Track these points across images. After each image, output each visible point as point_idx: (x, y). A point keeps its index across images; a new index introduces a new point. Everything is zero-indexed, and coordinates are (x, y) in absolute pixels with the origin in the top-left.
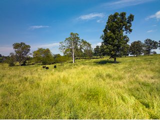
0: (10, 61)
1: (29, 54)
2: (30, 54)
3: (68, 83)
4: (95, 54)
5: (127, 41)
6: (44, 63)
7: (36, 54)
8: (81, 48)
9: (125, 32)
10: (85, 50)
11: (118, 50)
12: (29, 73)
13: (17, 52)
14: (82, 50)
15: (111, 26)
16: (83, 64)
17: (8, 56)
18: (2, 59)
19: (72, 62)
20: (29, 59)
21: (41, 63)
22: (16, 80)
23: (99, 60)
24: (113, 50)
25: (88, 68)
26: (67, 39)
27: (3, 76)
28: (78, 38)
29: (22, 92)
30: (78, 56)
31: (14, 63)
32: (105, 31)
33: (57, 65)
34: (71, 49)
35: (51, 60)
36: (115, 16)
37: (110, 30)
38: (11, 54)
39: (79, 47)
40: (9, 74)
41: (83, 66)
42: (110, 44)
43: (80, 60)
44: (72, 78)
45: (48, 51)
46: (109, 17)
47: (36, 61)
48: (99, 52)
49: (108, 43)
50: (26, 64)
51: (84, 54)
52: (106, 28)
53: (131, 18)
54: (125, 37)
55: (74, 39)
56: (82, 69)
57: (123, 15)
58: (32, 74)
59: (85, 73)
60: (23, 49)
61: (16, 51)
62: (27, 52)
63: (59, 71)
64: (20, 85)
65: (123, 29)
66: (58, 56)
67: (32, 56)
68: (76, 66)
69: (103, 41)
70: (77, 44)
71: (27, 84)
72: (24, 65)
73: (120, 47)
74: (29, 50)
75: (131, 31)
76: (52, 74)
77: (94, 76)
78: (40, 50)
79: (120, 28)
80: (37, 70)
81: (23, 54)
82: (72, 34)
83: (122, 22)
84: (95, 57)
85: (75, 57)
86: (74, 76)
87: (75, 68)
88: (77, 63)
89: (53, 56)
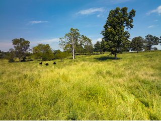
0: (10, 57)
1: (28, 49)
2: (30, 50)
3: (68, 80)
4: (95, 50)
5: (128, 37)
6: (45, 60)
7: (36, 50)
8: (81, 44)
9: (126, 27)
10: (85, 46)
11: (118, 46)
12: (29, 69)
13: (17, 48)
14: (82, 46)
15: (112, 21)
16: (84, 60)
17: (8, 52)
18: (2, 55)
19: (72, 58)
20: (28, 55)
21: (41, 59)
22: (15, 77)
23: (100, 56)
24: (114, 47)
25: (88, 64)
26: (67, 35)
27: (3, 73)
28: (78, 34)
29: (21, 90)
30: (78, 52)
31: (14, 59)
32: (106, 27)
33: (57, 61)
34: (72, 45)
35: (51, 56)
36: (117, 11)
37: (111, 25)
38: (10, 50)
39: (79, 42)
40: (9, 71)
41: (83, 63)
42: (110, 40)
43: (79, 56)
44: (72, 75)
45: (48, 47)
46: (110, 12)
47: (36, 57)
48: (99, 48)
49: (109, 39)
50: (26, 60)
51: (85, 50)
52: (107, 23)
53: (133, 13)
54: (126, 33)
55: (74, 34)
56: (82, 66)
57: (124, 10)
58: (31, 71)
59: (85, 70)
60: (22, 45)
61: (15, 47)
62: (27, 48)
63: (59, 68)
64: (19, 83)
65: (124, 25)
66: (58, 52)
67: (31, 52)
68: (76, 62)
69: (103, 37)
70: (77, 40)
71: (27, 82)
72: (24, 61)
73: (121, 43)
74: (29, 46)
75: (132, 26)
76: (52, 71)
77: (94, 73)
78: (40, 46)
79: (121, 23)
80: (37, 66)
81: (22, 50)
82: (72, 29)
83: (124, 18)
84: (96, 53)
85: (75, 53)
86: (73, 73)
87: (75, 64)
88: (77, 59)
89: (53, 52)
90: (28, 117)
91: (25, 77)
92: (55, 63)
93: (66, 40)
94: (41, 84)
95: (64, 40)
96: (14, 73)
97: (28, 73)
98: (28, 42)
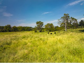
0: (35, 30)
2: (44, 26)
3: (62, 43)
4: (80, 25)
6: (50, 31)
7: (46, 26)
8: (71, 22)
10: (73, 23)
12: (43, 36)
14: (71, 23)
16: (72, 32)
18: (32, 29)
19: (65, 30)
20: (43, 29)
25: (75, 34)
26: (62, 18)
27: (32, 37)
28: (69, 16)
29: (39, 45)
30: (69, 27)
31: (37, 31)
33: (56, 32)
34: (65, 23)
35: (53, 29)
38: (35, 27)
39: (69, 21)
41: (71, 33)
43: (69, 29)
44: (64, 40)
45: (52, 24)
47: (47, 30)
51: (73, 25)
55: (66, 17)
58: (44, 36)
59: (73, 37)
60: (40, 24)
61: (37, 25)
62: (42, 26)
63: (57, 36)
66: (57, 27)
67: (44, 27)
68: (67, 33)
70: (68, 20)
72: (41, 32)
74: (43, 24)
76: (54, 37)
77: (79, 39)
78: (48, 24)
80: (46, 34)
81: (40, 27)
82: (65, 14)
84: (80, 27)
85: (67, 27)
86: (65, 39)
87: (67, 34)
88: (68, 31)
89: (54, 27)
90: (41, 59)
91: (41, 39)
92: (55, 33)
93: (62, 21)
94: (48, 43)
95: (60, 21)
96: (36, 37)
97: (42, 37)
98: (43, 23)
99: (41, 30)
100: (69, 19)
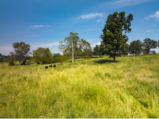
0: (11, 60)
2: (30, 53)
3: (67, 82)
4: (95, 53)
6: (44, 63)
7: (36, 54)
8: (80, 48)
9: (124, 31)
10: (84, 49)
11: (117, 49)
12: (29, 72)
13: (17, 52)
14: (82, 49)
16: (83, 63)
17: (9, 56)
18: (2, 59)
19: (72, 62)
20: (28, 58)
21: (41, 63)
22: (15, 79)
23: (99, 59)
24: (113, 50)
25: (88, 67)
26: (66, 38)
27: (3, 76)
28: (77, 37)
29: (21, 91)
30: (78, 55)
31: (14, 62)
33: (56, 64)
34: (71, 49)
35: (50, 59)
38: (11, 53)
39: (78, 46)
40: (9, 74)
41: (82, 65)
42: (109, 43)
43: (79, 59)
44: (71, 77)
45: (48, 50)
46: (109, 16)
47: (37, 60)
48: (99, 51)
49: (107, 43)
51: (84, 53)
53: (131, 17)
55: (74, 38)
56: (81, 68)
58: (31, 73)
59: (85, 72)
60: (23, 48)
61: (15, 51)
62: (27, 52)
63: (58, 70)
64: (19, 84)
66: (58, 55)
67: (31, 56)
68: (75, 65)
70: (76, 43)
71: (26, 83)
72: (24, 64)
73: (119, 46)
74: (29, 49)
75: (130, 30)
76: (51, 73)
77: (93, 75)
78: (40, 49)
79: (119, 27)
80: (36, 69)
81: (22, 54)
82: (71, 33)
83: (122, 22)
84: (95, 56)
85: (74, 56)
86: (73, 75)
87: (75, 67)
88: (77, 62)
89: (53, 55)
91: (25, 79)
93: (66, 44)
94: (41, 85)
95: (64, 44)
96: (14, 75)
97: (27, 75)
98: (28, 46)
99: (25, 62)
100: (78, 42)
